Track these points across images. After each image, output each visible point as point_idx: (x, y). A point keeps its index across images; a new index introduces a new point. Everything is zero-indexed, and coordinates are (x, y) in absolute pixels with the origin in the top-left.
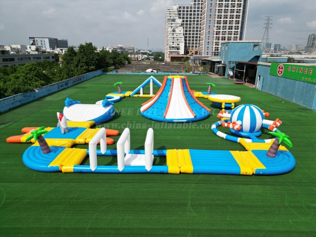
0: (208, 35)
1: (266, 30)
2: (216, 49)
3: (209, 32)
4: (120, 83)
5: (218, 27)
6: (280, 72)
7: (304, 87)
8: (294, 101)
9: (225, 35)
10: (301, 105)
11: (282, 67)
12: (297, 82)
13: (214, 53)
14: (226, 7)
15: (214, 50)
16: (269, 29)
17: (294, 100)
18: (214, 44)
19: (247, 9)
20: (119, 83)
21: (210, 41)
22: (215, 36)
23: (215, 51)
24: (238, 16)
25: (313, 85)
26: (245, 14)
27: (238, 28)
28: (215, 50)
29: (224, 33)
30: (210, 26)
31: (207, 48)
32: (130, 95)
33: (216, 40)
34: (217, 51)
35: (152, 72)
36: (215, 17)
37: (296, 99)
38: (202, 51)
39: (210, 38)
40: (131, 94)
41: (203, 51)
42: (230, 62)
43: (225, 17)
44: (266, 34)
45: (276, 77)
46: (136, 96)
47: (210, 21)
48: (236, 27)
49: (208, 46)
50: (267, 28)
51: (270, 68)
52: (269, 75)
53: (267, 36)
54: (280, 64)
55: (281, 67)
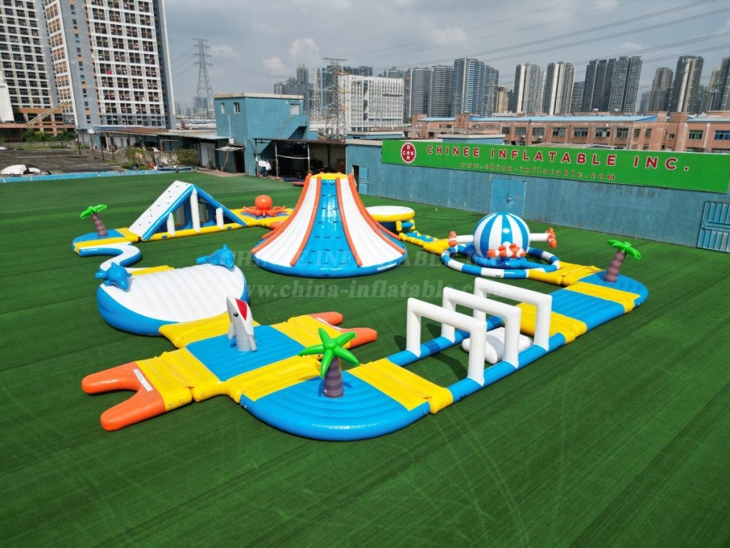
0: (79, 73)
1: (202, 70)
2: (109, 109)
3: (81, 64)
4: (99, 207)
5: (103, 54)
6: (408, 158)
7: (466, 180)
8: (449, 204)
9: (124, 74)
10: (467, 210)
11: (411, 147)
12: (451, 172)
13: (105, 118)
14: (112, 7)
15: (104, 111)
16: (207, 65)
17: (449, 202)
18: (102, 97)
19: (163, 18)
20: (94, 209)
21: (87, 86)
22: (99, 75)
23: (109, 114)
24: (146, 32)
25: (485, 174)
26: (162, 28)
27: (154, 60)
28: (107, 112)
29: (120, 68)
30: (79, 50)
31: (84, 107)
32: (139, 238)
33: (104, 86)
34: (115, 114)
35: (27, 172)
36: (89, 28)
37: (453, 201)
38: (70, 113)
39: (86, 80)
40: (141, 235)
41: (75, 113)
42: (256, 139)
43: (114, 31)
44: (202, 79)
45: (399, 167)
46: (159, 236)
47: (77, 35)
48: (148, 58)
49: (86, 99)
50: (203, 65)
51: (380, 150)
52: (380, 163)
53: (207, 82)
54: (405, 142)
55: (408, 147)
